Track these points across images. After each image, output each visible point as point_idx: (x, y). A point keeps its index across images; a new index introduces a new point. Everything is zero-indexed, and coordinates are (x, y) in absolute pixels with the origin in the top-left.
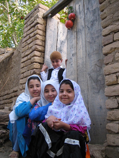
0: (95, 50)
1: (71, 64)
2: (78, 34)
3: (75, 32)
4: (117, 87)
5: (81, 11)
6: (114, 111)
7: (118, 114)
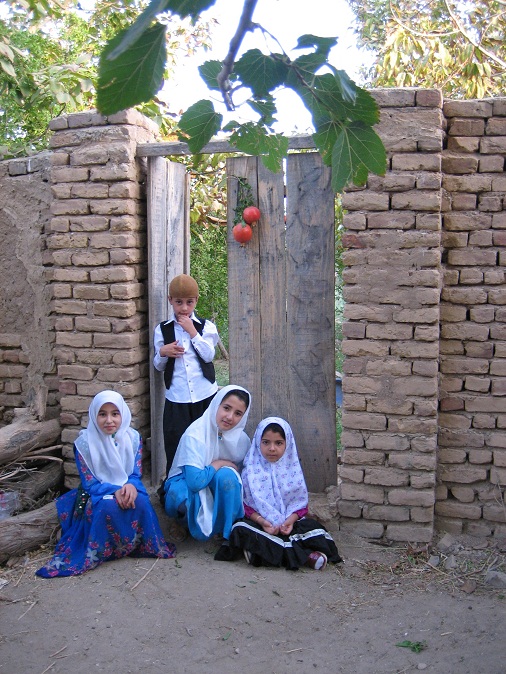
0: (309, 320)
1: (243, 331)
2: (264, 263)
3: (255, 255)
4: (365, 417)
5: (274, 208)
6: (356, 452)
7: (364, 456)
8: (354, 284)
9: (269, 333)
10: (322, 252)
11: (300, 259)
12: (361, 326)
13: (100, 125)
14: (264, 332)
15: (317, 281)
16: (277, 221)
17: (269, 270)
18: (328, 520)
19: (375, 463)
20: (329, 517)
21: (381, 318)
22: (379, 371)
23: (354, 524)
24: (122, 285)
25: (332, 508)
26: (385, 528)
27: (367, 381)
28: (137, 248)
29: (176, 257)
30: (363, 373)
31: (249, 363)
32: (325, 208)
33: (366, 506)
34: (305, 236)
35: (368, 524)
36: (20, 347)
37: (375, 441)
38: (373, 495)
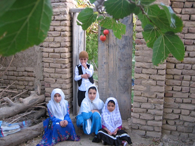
0: (124, 66)
1: (103, 69)
2: (110, 48)
3: (107, 45)
4: (141, 98)
6: (138, 109)
7: (140, 110)
8: (139, 56)
9: (111, 70)
10: (128, 45)
11: (121, 47)
12: (140, 69)
13: (57, 2)
14: (109, 70)
15: (127, 54)
17: (111, 50)
18: (128, 129)
19: (143, 112)
20: (128, 128)
21: (147, 67)
22: (146, 84)
23: (136, 131)
24: (64, 54)
25: (129, 125)
26: (146, 132)
27: (142, 87)
28: (69, 42)
29: (82, 44)
30: (141, 84)
31: (104, 79)
32: (130, 31)
33: (140, 126)
34: (123, 39)
35: (140, 131)
36: (33, 72)
37: (143, 106)
38: (142, 122)
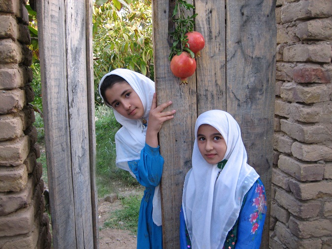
3: (191, 93)
5: (214, 35)
11: (242, 95)
12: (319, 167)
15: (260, 120)
16: (217, 51)
27: (324, 223)
29: (79, 94)
30: (320, 215)
32: (268, 37)
34: (248, 69)
